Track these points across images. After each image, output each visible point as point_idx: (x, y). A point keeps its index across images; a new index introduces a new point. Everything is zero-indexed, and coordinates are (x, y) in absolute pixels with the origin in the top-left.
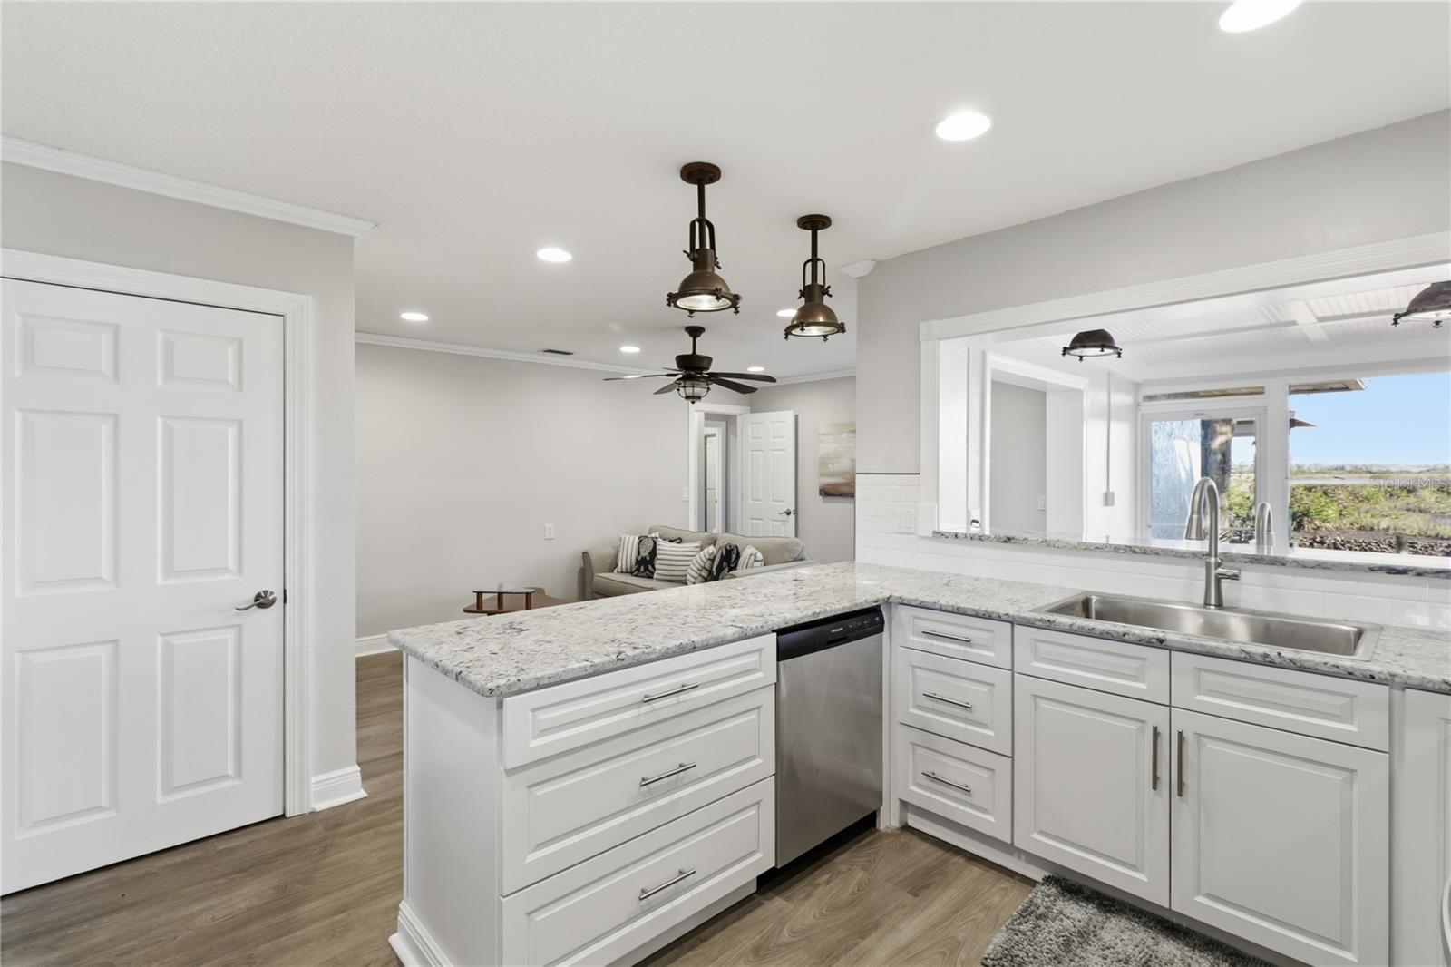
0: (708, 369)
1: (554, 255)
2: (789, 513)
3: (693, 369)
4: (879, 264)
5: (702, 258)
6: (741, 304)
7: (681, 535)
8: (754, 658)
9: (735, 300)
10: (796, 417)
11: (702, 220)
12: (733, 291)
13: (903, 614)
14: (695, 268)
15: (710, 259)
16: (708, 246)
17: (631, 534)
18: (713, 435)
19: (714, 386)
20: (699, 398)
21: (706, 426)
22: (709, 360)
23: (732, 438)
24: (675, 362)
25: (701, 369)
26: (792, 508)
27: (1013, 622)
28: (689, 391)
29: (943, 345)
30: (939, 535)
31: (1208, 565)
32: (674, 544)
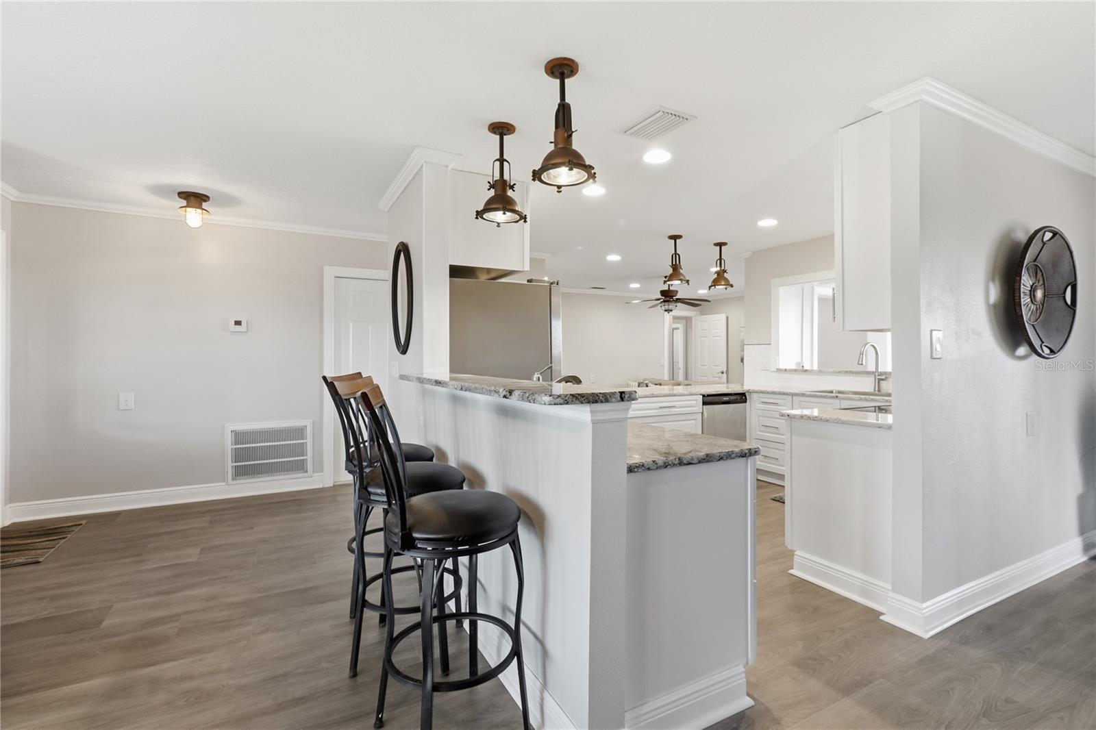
0: (676, 296)
1: (614, 258)
2: (723, 373)
3: (668, 296)
4: (753, 252)
5: (676, 267)
6: (690, 282)
7: (661, 382)
8: (694, 402)
9: (688, 281)
10: (727, 318)
11: (676, 253)
12: (687, 279)
13: (755, 396)
14: (673, 271)
15: (679, 268)
16: (678, 263)
17: (633, 382)
18: (678, 329)
19: (679, 304)
20: (671, 311)
21: (674, 323)
22: (677, 292)
23: (689, 330)
24: (659, 293)
25: (672, 297)
26: (725, 370)
27: (793, 395)
28: (666, 307)
29: (781, 288)
30: (779, 370)
31: (875, 376)
32: (657, 386)
